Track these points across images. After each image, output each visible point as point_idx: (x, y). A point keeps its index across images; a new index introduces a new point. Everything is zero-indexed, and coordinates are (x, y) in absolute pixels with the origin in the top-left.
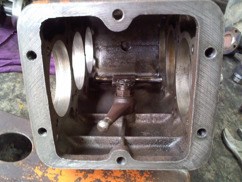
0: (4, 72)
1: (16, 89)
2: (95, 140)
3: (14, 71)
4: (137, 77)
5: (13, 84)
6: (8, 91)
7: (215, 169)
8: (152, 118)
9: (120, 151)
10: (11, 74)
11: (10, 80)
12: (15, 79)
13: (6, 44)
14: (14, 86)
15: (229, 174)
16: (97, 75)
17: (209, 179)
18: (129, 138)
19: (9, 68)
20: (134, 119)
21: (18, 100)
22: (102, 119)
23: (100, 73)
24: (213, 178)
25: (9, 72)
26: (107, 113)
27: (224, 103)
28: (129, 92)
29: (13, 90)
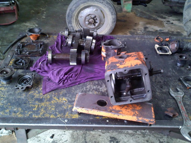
0: (85, 82)
1: (92, 87)
2: (123, 98)
3: (88, 81)
4: (132, 75)
5: (90, 86)
6: (90, 88)
7: (165, 103)
8: (139, 90)
9: (131, 99)
10: (88, 82)
11: (89, 85)
12: (90, 84)
13: (81, 71)
14: (91, 86)
15: (171, 104)
16: (118, 78)
17: (163, 107)
18: (132, 96)
19: (87, 80)
20: (133, 91)
21: (94, 91)
22: (124, 92)
23: (118, 76)
24: (164, 106)
25: (87, 82)
26: (125, 90)
27: (171, 78)
28: (130, 83)
29: (91, 88)
